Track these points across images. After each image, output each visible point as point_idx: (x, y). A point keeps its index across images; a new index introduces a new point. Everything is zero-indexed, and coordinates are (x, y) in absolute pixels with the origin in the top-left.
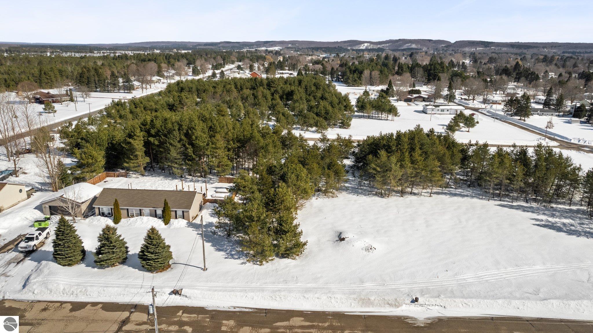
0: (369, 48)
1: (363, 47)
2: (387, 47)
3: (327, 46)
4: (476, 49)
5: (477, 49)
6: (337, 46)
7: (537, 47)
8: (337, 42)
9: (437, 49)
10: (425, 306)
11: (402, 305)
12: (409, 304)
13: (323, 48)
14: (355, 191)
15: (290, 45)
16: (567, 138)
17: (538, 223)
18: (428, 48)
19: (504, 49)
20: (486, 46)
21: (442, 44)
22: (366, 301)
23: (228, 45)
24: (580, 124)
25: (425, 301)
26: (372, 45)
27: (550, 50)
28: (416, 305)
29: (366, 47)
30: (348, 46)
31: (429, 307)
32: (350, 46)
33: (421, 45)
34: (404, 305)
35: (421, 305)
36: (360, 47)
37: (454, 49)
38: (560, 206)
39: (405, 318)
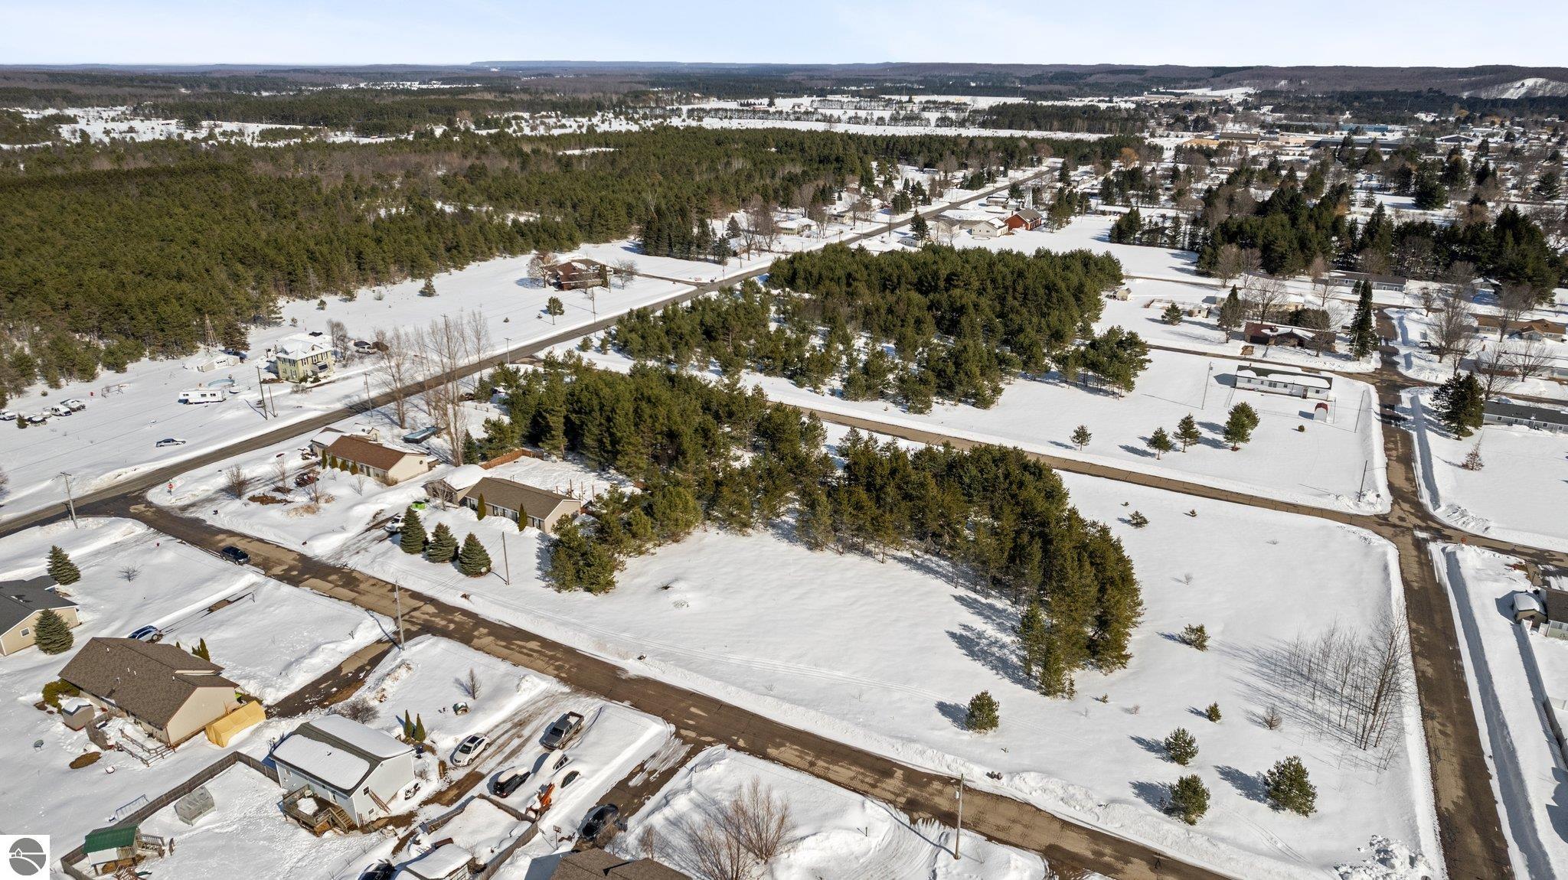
0: (1540, 93)
1: (1517, 90)
10: (648, 666)
11: (629, 659)
12: (635, 660)
15: (1283, 82)
16: (1437, 502)
25: (650, 661)
26: (1553, 84)
28: (641, 663)
29: (1530, 91)
31: (649, 668)
34: (631, 660)
35: (645, 664)
36: (1507, 89)
39: (619, 669)
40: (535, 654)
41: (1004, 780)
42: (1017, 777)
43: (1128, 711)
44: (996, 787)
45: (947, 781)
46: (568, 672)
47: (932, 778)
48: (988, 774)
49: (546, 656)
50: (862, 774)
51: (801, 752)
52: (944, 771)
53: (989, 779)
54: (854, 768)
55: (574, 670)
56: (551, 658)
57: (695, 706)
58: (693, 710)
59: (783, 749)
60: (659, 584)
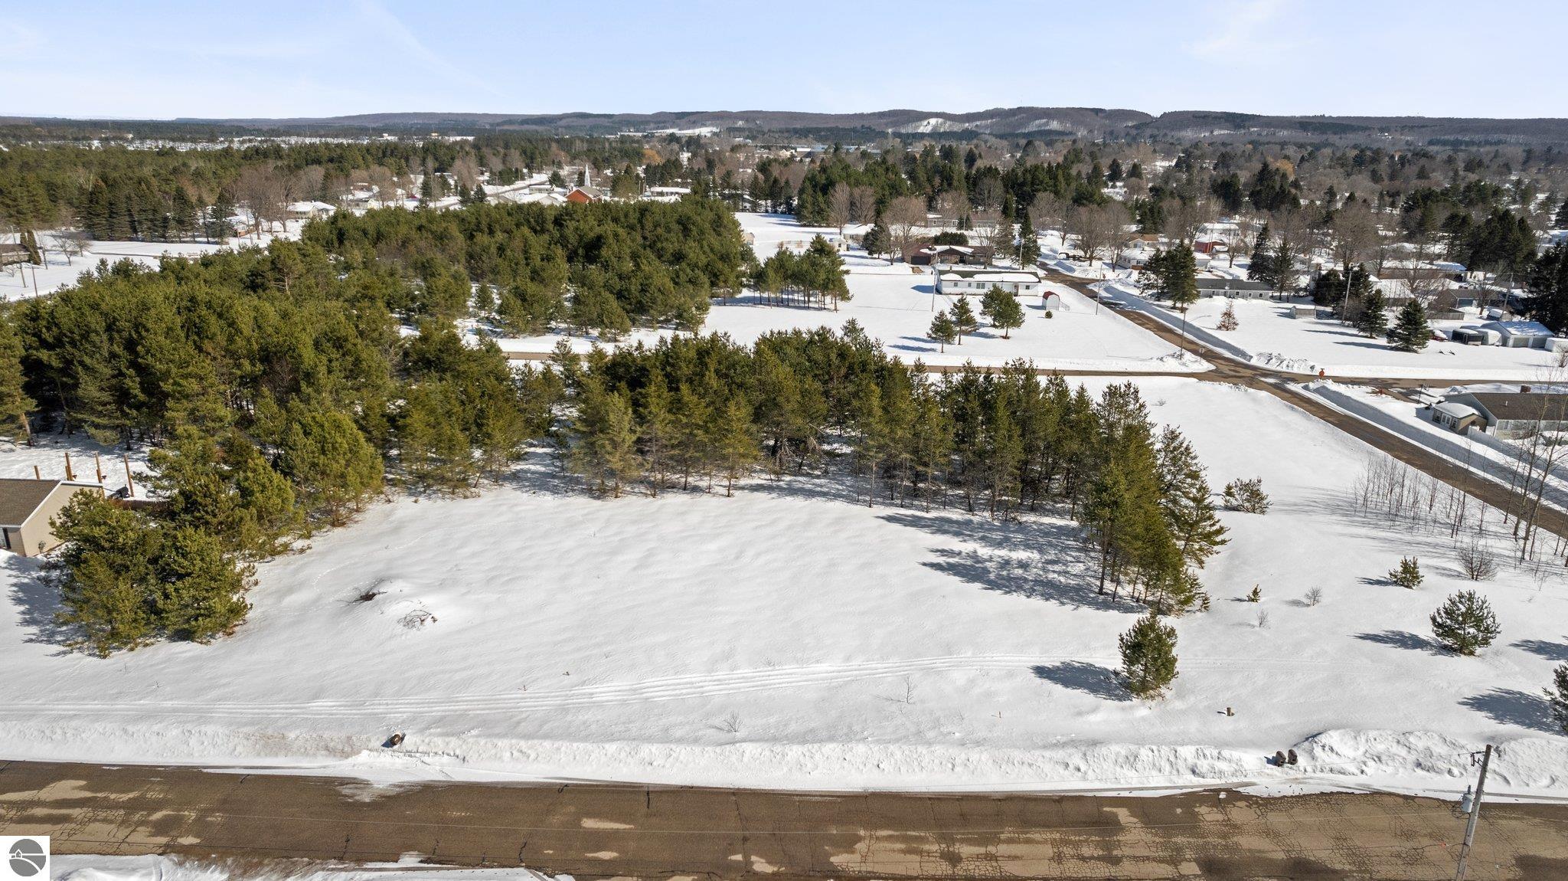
0: (942, 130)
1: (925, 127)
2: (987, 127)
3: (833, 125)
4: (1212, 132)
5: (1215, 133)
6: (858, 125)
7: (1365, 129)
8: (861, 116)
9: (1112, 133)
10: (418, 755)
11: (359, 752)
12: (377, 750)
13: (823, 129)
14: (540, 483)
15: (740, 123)
16: (1243, 354)
17: (941, 560)
18: (1091, 131)
19: (1284, 134)
20: (1237, 127)
21: (1126, 120)
22: (276, 743)
23: (582, 122)
24: (1314, 320)
25: (419, 742)
26: (948, 123)
27: (1398, 136)
28: (397, 754)
29: (935, 127)
30: (887, 125)
31: (426, 759)
32: (894, 124)
33: (1073, 124)
34: (365, 753)
35: (409, 753)
36: (919, 127)
37: (1156, 132)
38: (1046, 520)
39: (344, 781)
40: (76, 812)
41: (1302, 760)
43: (1298, 604)
46: (200, 827)
48: (1271, 763)
49: (117, 805)
50: (1067, 843)
51: (905, 839)
53: (1285, 771)
54: (1036, 837)
55: (217, 818)
56: (131, 806)
57: (590, 815)
58: (589, 823)
59: (860, 846)
60: (349, 593)
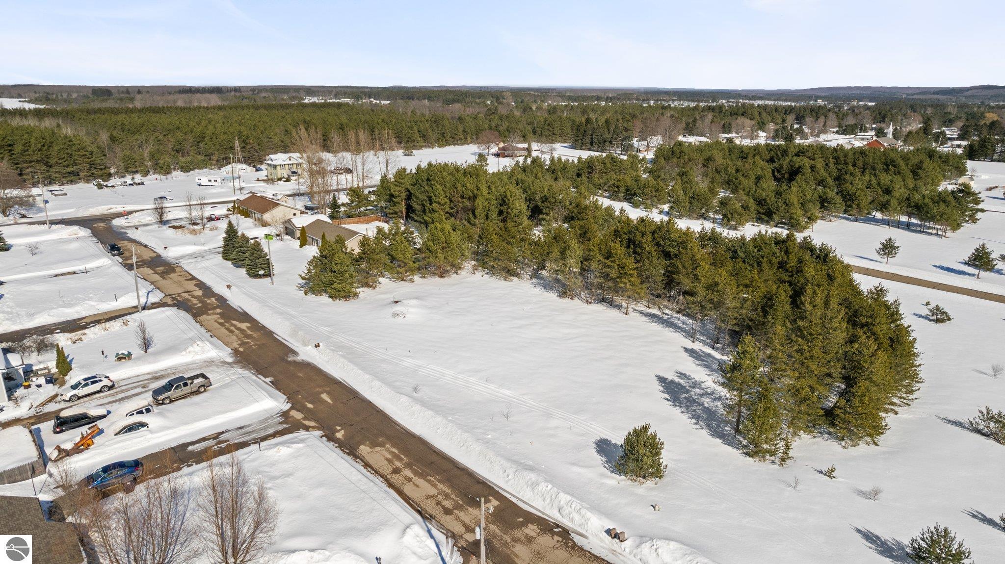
10: (321, 353)
25: (323, 349)
31: (321, 356)
34: (310, 347)
39: (294, 353)
40: (237, 332)
41: (628, 544)
42: (648, 544)
43: (861, 493)
44: (614, 552)
45: (547, 527)
46: (248, 348)
47: (530, 518)
48: (608, 532)
49: (244, 334)
52: (553, 514)
53: (608, 539)
54: (440, 486)
55: (255, 347)
56: (247, 336)
58: (324, 396)
59: (378, 449)
60: (394, 299)
